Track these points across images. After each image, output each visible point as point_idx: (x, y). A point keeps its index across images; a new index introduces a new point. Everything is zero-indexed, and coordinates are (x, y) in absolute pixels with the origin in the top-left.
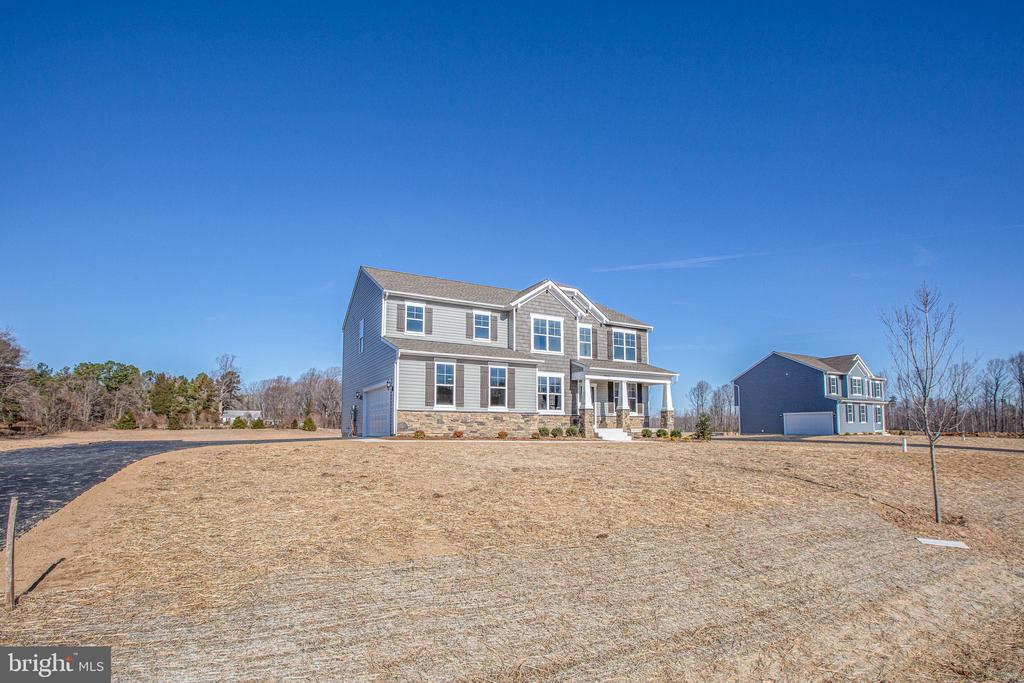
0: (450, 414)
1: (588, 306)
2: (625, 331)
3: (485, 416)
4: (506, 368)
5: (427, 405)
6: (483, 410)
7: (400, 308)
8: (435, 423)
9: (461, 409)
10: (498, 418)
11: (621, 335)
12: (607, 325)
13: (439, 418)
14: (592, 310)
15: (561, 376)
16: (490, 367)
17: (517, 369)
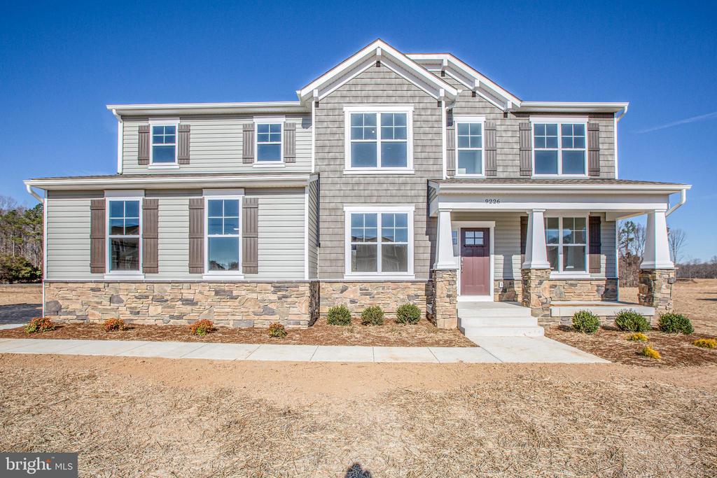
0: (133, 286)
1: (471, 80)
2: (559, 121)
3: (198, 288)
4: (239, 197)
5: (92, 272)
6: (195, 277)
7: (143, 132)
8: (106, 302)
9: (152, 277)
10: (222, 292)
11: (552, 129)
12: (520, 114)
13: (113, 292)
14: (483, 88)
15: (408, 210)
16: (207, 198)
17: (262, 199)
